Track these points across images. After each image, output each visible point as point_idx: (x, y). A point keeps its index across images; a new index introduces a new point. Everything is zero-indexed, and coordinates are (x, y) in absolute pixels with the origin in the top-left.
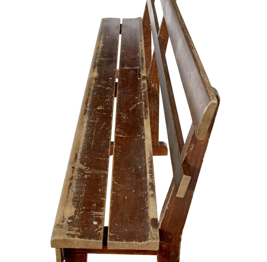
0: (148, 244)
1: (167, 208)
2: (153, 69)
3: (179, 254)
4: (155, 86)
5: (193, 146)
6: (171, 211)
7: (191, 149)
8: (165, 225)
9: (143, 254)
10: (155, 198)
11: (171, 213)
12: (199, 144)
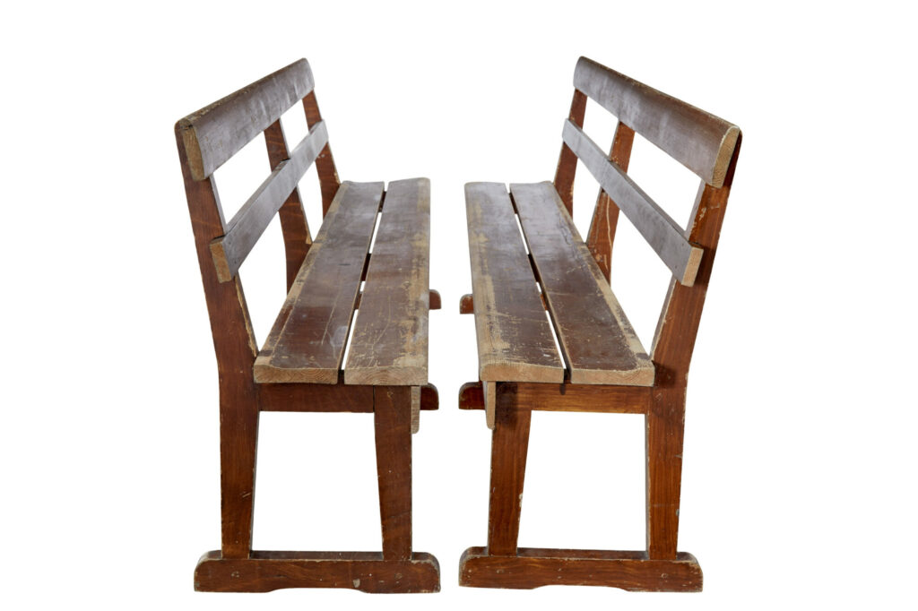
0: (638, 373)
1: (664, 321)
2: (598, 226)
3: (684, 412)
4: (603, 258)
5: (704, 210)
6: (671, 327)
7: (702, 216)
8: (662, 351)
9: (625, 412)
10: (638, 339)
11: (670, 332)
12: (712, 208)
